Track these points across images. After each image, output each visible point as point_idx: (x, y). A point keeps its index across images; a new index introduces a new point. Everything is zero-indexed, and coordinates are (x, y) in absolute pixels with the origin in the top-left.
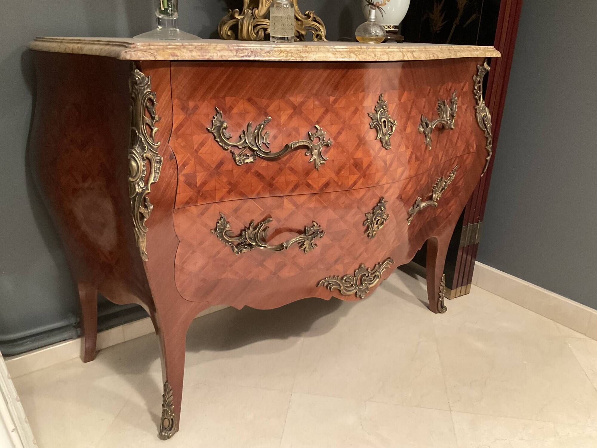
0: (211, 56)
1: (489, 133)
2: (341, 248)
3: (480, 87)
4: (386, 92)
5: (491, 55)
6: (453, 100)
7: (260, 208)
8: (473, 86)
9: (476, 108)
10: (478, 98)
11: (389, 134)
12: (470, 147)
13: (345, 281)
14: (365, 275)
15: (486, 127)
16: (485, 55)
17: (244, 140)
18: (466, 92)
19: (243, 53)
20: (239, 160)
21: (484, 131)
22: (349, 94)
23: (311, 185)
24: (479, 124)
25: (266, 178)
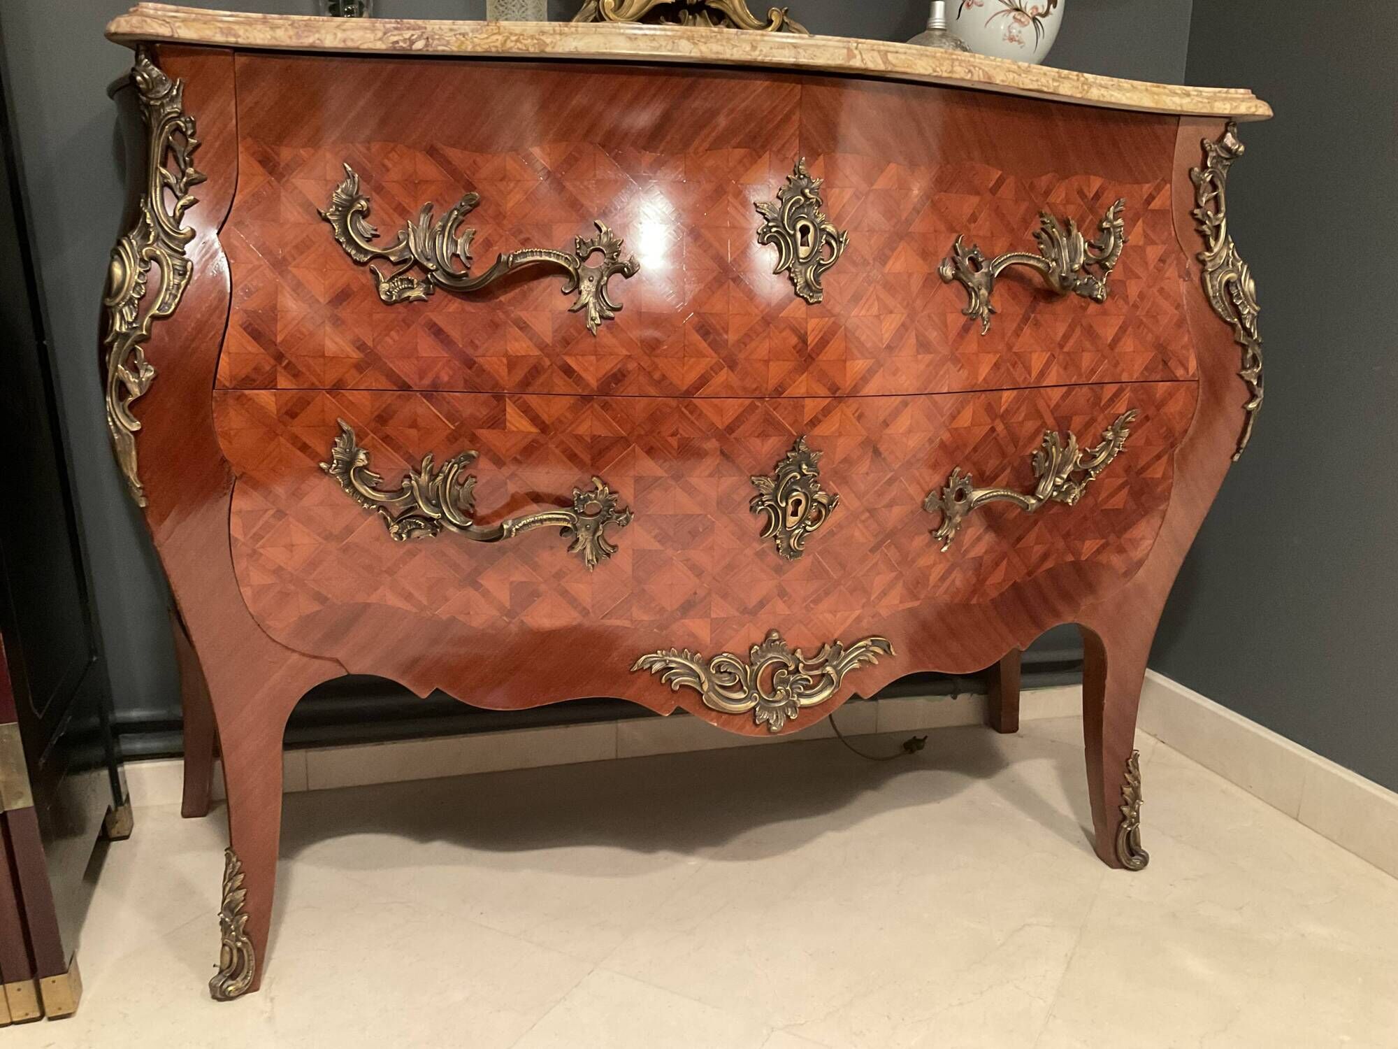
0: (318, 39)
1: (1248, 333)
2: (697, 571)
3: (1216, 198)
4: (819, 155)
5: (1231, 109)
6: (1105, 225)
7: (444, 420)
8: (1193, 199)
9: (1201, 258)
10: (1208, 232)
11: (819, 261)
12: (1172, 364)
13: (718, 671)
14: (785, 666)
15: (1239, 315)
16: (1212, 107)
17: (405, 243)
18: (1163, 213)
19: (401, 35)
20: (389, 291)
21: (1233, 325)
22: (697, 148)
23: (574, 371)
24: (1214, 302)
25: (455, 343)
